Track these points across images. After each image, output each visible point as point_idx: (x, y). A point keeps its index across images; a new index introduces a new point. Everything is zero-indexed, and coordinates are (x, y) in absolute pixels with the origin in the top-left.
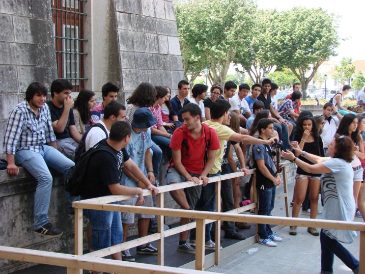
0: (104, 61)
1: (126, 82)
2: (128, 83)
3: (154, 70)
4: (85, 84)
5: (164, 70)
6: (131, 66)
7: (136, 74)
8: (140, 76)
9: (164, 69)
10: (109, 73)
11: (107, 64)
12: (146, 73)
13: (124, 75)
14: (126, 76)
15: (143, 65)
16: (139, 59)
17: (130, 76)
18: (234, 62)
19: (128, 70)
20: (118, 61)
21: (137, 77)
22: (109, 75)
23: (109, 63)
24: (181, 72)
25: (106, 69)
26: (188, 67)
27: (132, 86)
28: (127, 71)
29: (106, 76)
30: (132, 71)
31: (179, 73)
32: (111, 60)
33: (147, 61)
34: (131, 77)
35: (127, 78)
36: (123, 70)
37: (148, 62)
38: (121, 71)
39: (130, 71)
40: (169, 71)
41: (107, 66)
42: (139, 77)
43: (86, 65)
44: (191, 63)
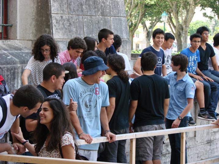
0: (32, 5)
1: (57, 29)
2: (59, 30)
3: (91, 16)
4: (9, 31)
5: (102, 16)
6: (63, 11)
7: (68, 20)
8: (74, 22)
9: (103, 14)
10: (37, 19)
11: (35, 8)
12: (81, 19)
13: (54, 21)
14: (57, 23)
15: (78, 10)
16: (72, 3)
17: (61, 23)
18: (200, 6)
19: (60, 15)
20: (48, 5)
21: (70, 24)
22: (37, 20)
23: (37, 8)
24: (123, 19)
25: (34, 14)
26: (145, 11)
27: (64, 35)
28: (58, 17)
29: (34, 23)
30: (64, 17)
31: (121, 20)
32: (40, 4)
33: (82, 5)
34: (63, 24)
35: (57, 25)
36: (53, 15)
37: (84, 7)
38: (51, 17)
39: (62, 17)
40: (109, 17)
41: (35, 11)
42: (72, 23)
43: (11, 9)
44: (149, 7)
